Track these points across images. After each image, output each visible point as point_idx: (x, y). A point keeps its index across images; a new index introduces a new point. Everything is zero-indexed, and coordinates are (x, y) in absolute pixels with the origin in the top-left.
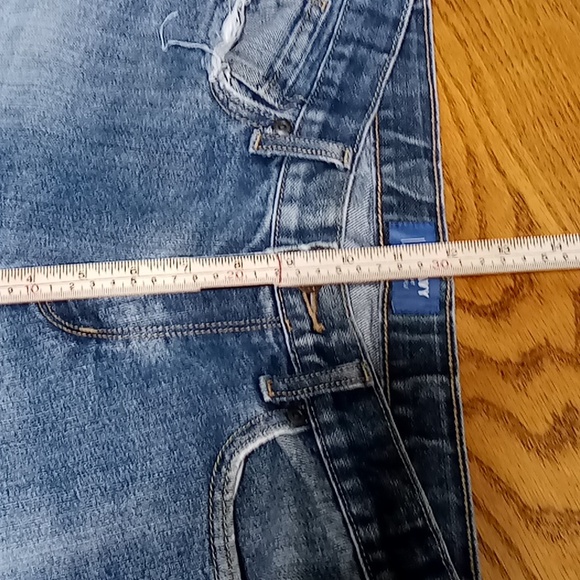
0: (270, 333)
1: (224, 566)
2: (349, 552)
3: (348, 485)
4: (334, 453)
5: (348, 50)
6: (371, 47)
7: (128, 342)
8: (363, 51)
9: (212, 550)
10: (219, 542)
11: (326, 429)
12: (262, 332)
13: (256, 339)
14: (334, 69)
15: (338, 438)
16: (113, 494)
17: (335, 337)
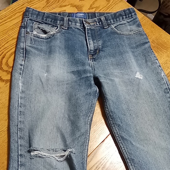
0: (97, 28)
1: (131, 33)
2: (127, 20)
3: (118, 20)
4: (114, 21)
5: (45, 19)
6: (44, 16)
7: (100, 45)
8: (45, 16)
9: (129, 35)
10: (128, 34)
11: (111, 22)
12: (97, 29)
13: (98, 30)
14: (49, 20)
15: (112, 20)
16: (123, 46)
17: (97, 21)
